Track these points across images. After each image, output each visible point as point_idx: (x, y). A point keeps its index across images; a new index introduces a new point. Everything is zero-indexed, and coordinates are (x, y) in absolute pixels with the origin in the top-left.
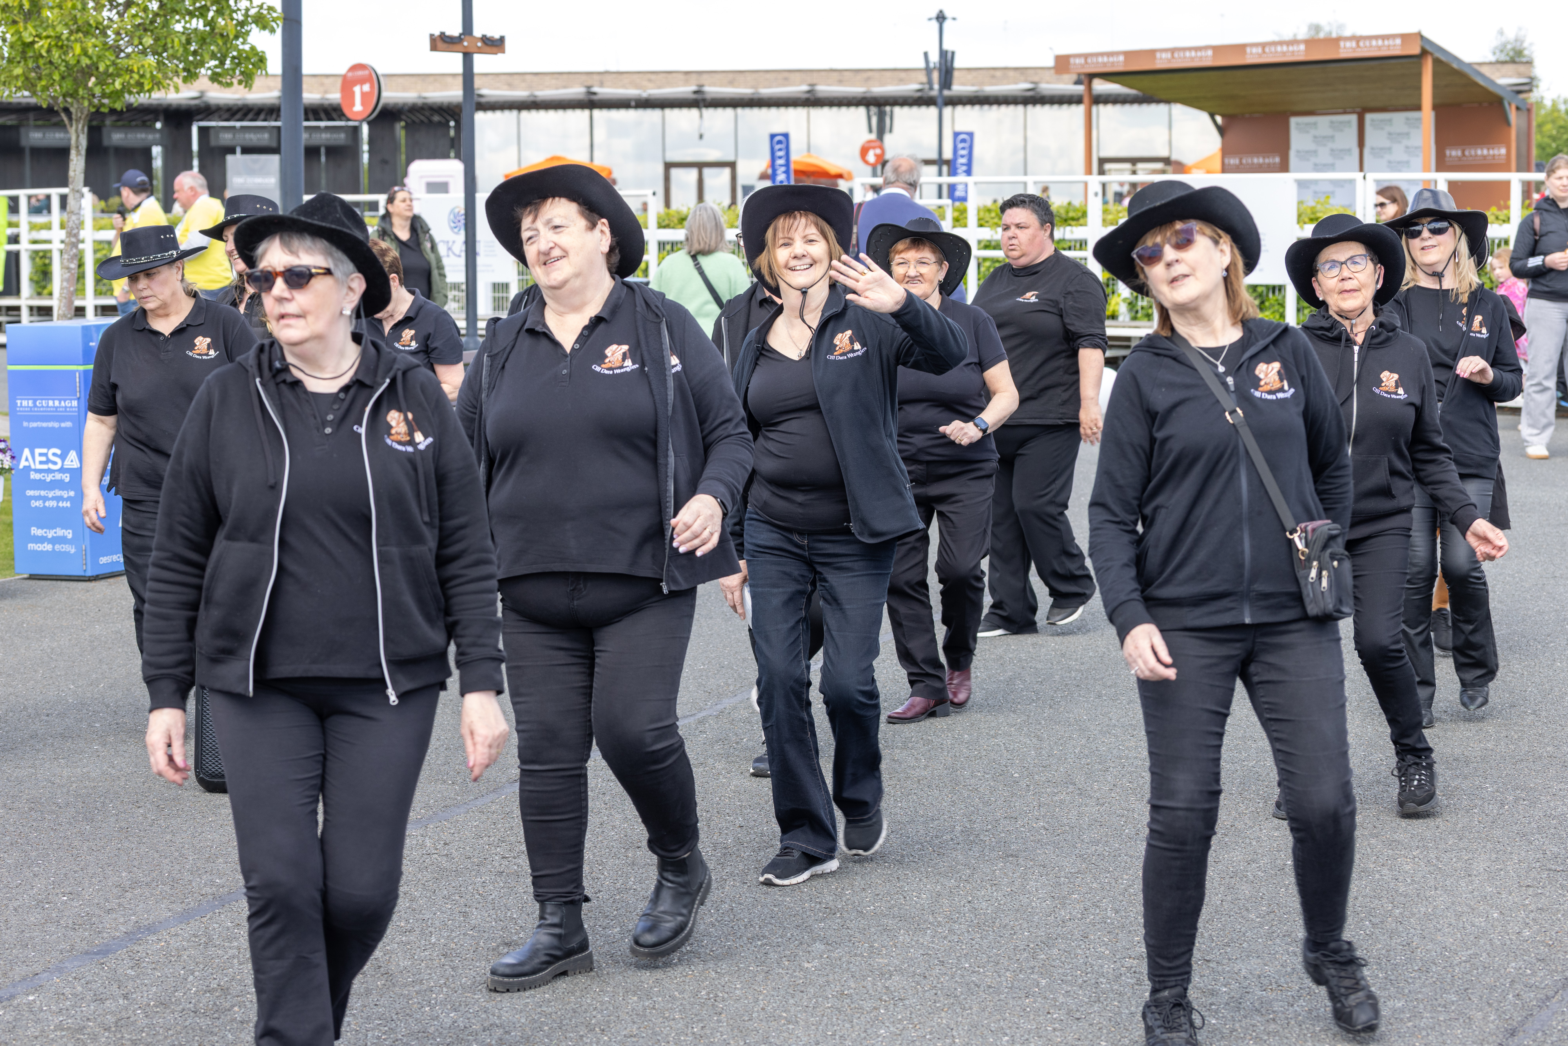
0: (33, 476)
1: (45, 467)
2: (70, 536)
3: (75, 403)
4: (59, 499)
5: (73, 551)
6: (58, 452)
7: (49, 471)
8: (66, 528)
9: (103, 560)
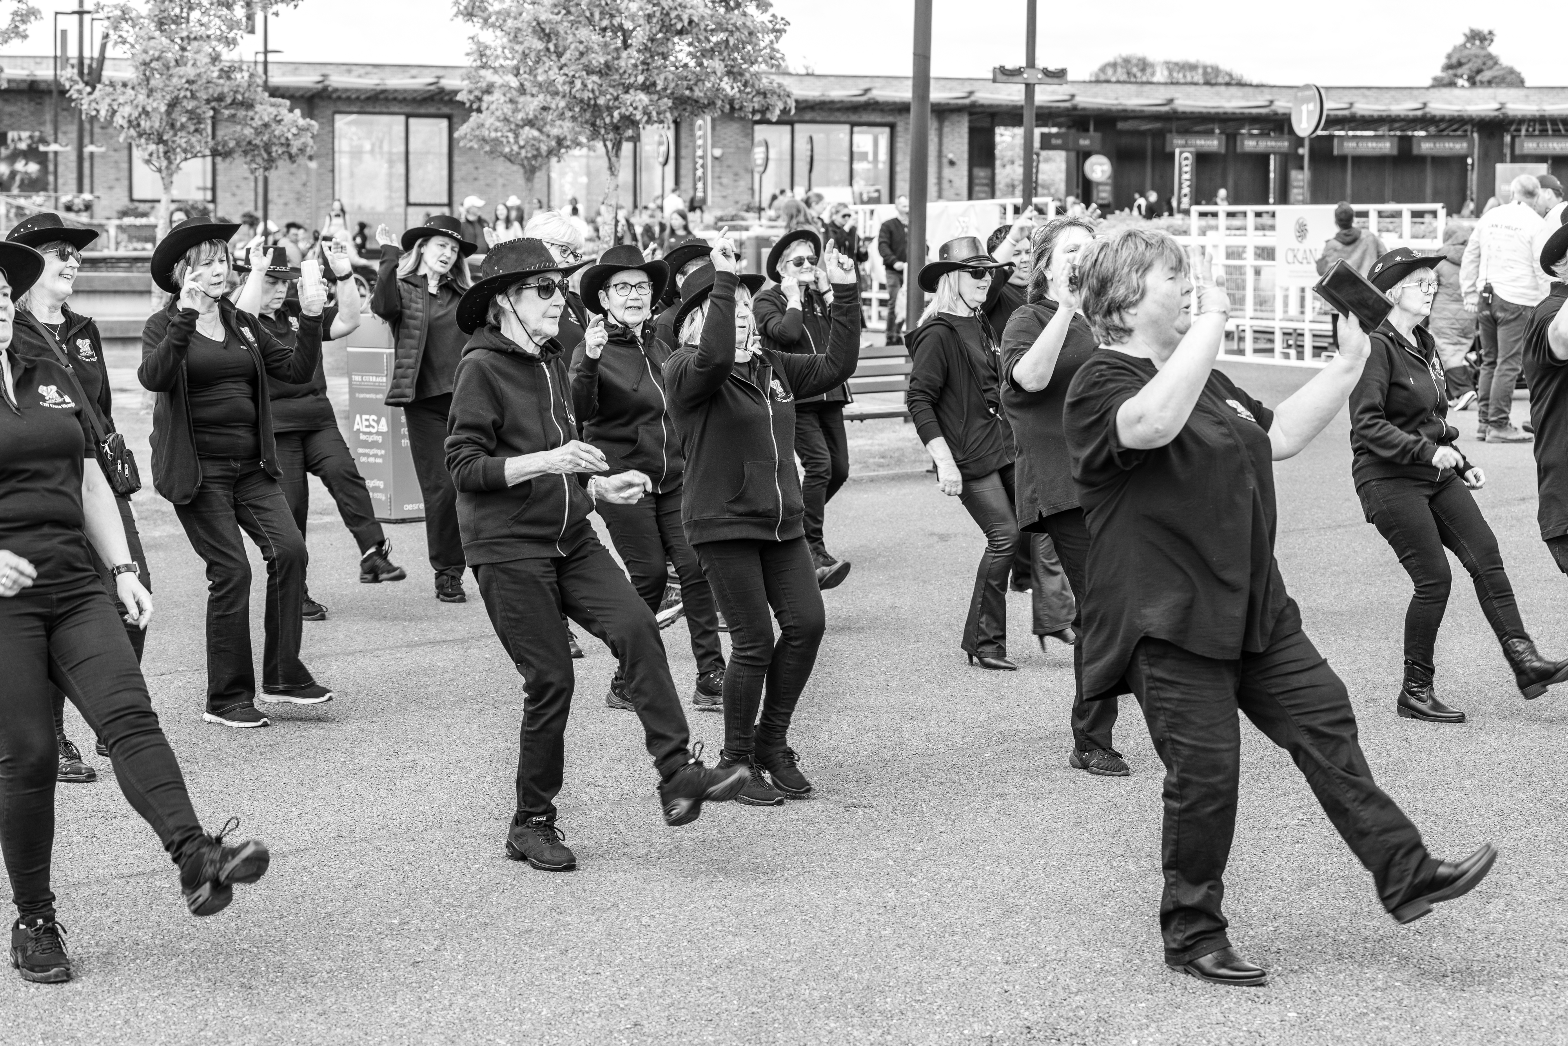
0: (363, 437)
1: (367, 430)
2: (382, 487)
3: (384, 379)
4: (375, 456)
5: (384, 498)
6: (375, 418)
7: (370, 433)
8: (379, 480)
9: (408, 507)
